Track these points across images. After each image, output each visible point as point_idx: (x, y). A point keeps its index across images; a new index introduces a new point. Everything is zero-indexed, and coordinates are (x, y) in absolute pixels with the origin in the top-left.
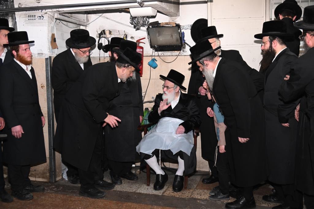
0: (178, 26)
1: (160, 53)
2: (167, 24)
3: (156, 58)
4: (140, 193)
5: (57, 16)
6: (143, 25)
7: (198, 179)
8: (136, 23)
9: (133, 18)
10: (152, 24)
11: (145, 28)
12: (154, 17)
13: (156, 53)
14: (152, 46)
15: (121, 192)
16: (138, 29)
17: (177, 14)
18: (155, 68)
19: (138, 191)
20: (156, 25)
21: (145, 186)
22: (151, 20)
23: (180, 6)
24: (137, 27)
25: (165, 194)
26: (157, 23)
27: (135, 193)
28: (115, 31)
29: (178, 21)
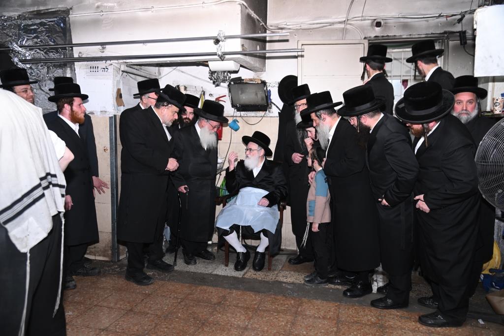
0: (264, 83)
1: (243, 113)
2: (251, 80)
3: (238, 119)
4: (217, 275)
5: (123, 68)
6: (224, 81)
7: (283, 258)
8: (216, 78)
9: (212, 73)
10: (234, 80)
11: (226, 85)
12: (236, 72)
13: (238, 114)
14: (233, 106)
15: (194, 273)
16: (218, 85)
17: (262, 69)
18: (236, 130)
19: (215, 273)
20: (239, 81)
21: (223, 267)
22: (233, 76)
23: (267, 61)
24: (216, 83)
25: (246, 276)
26: (240, 79)
27: (211, 275)
28: (191, 86)
29: (264, 77)
